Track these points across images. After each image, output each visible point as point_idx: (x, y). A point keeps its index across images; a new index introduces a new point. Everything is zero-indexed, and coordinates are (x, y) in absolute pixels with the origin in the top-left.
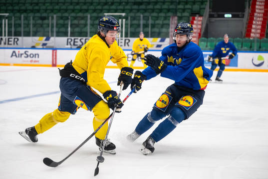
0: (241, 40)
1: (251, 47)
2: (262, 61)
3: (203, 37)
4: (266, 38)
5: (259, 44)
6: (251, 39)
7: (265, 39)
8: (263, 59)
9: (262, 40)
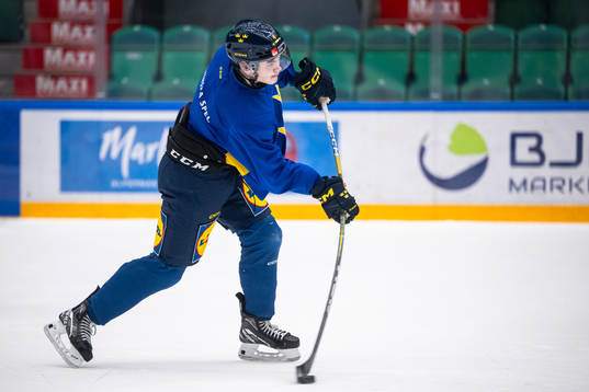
0: (355, 35)
1: (411, 78)
2: (476, 159)
3: (134, 22)
4: (498, 21)
5: (455, 57)
6: (411, 29)
7: (491, 28)
8: (482, 146)
9: (471, 33)
